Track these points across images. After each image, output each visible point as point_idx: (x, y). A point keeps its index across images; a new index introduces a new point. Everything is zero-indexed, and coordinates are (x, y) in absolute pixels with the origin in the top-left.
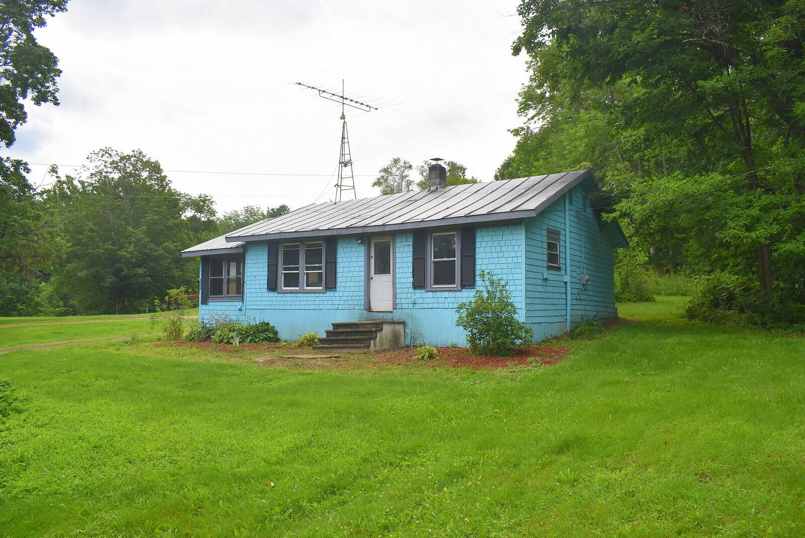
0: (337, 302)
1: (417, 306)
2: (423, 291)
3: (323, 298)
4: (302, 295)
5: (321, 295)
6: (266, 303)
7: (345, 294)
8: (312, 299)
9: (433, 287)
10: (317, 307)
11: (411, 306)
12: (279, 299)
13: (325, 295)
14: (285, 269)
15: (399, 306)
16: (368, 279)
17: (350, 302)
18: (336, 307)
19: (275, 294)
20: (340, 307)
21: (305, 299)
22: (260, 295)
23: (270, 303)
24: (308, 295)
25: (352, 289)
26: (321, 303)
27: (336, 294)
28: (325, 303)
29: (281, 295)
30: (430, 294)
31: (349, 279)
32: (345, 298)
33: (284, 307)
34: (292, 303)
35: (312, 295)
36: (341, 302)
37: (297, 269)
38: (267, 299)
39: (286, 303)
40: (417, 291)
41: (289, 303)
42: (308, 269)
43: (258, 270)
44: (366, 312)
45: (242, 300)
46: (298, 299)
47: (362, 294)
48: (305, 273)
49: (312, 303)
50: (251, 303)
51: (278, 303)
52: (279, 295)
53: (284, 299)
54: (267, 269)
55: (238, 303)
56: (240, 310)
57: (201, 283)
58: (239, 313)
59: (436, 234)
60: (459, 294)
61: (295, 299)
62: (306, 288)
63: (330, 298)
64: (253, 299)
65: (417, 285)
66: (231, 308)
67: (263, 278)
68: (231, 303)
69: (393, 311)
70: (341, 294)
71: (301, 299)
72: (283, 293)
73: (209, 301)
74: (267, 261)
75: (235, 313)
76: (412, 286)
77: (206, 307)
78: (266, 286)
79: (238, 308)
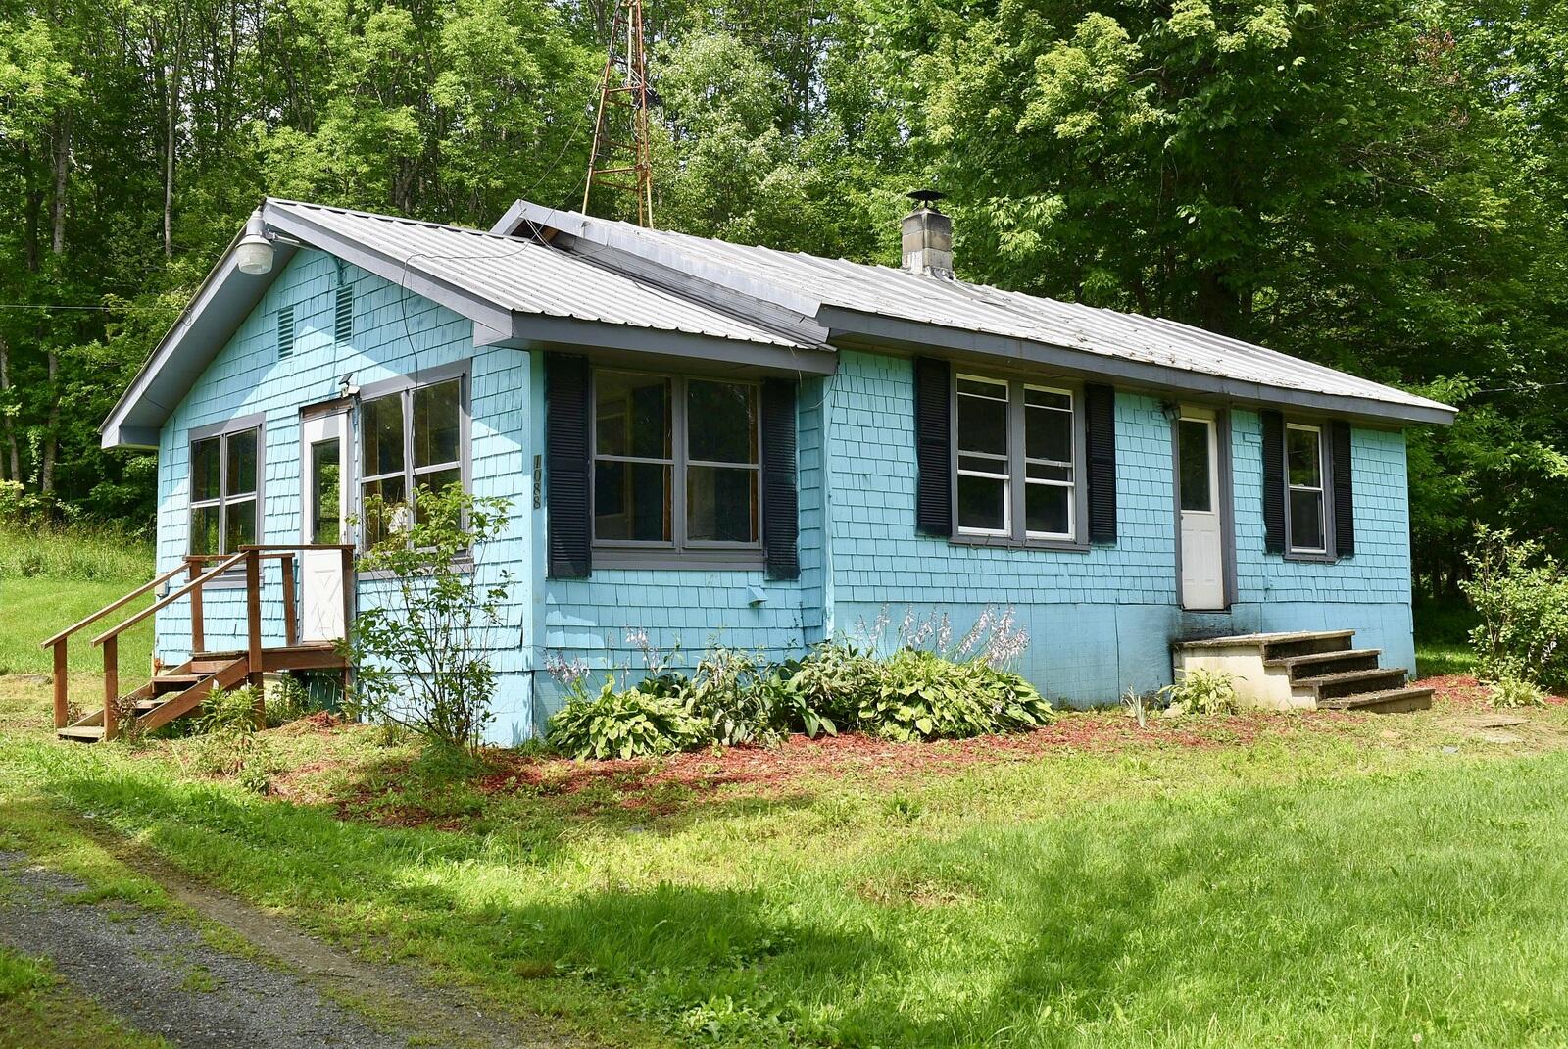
0: (1116, 584)
1: (1272, 596)
2: (1279, 560)
3: (1082, 570)
4: (1024, 555)
5: (1077, 558)
6: (909, 580)
7: (1135, 559)
8: (1054, 569)
9: (1293, 550)
10: (1066, 597)
11: (1261, 596)
12: (956, 566)
13: (1087, 559)
14: (965, 463)
15: (1242, 596)
16: (1179, 518)
17: (1146, 584)
18: (1111, 597)
19: (941, 548)
20: (1123, 597)
21: (1034, 569)
22: (888, 548)
23: (924, 580)
24: (1040, 556)
25: (1150, 546)
26: (1077, 583)
27: (1113, 557)
28: (1088, 583)
29: (962, 552)
30: (1290, 568)
31: (1141, 516)
32: (1135, 571)
33: (972, 597)
34: (994, 582)
35: (1051, 557)
36: (1127, 583)
37: (998, 467)
38: (914, 564)
39: (975, 581)
40: (1269, 559)
41: (987, 582)
42: (1032, 470)
43: (876, 452)
44: (1180, 612)
45: (760, 566)
46: (1014, 568)
47: (1171, 560)
48: (1027, 484)
49: (1052, 583)
50: (854, 579)
51: (952, 581)
52: (953, 552)
53: (969, 567)
54: (911, 455)
55: (740, 579)
56: (756, 605)
57: (536, 477)
58: (748, 618)
59: (1291, 426)
60: (1331, 570)
61: (1003, 568)
62: (1030, 534)
63: (1099, 571)
64: (859, 564)
65: (1274, 544)
66: (706, 598)
67: (896, 485)
68: (708, 575)
69: (1227, 608)
70: (1125, 558)
71: (1023, 568)
72: (968, 546)
73: (594, 564)
74: (909, 424)
75: (731, 618)
76: (1262, 545)
77: (576, 591)
78: (910, 518)
79: (742, 600)
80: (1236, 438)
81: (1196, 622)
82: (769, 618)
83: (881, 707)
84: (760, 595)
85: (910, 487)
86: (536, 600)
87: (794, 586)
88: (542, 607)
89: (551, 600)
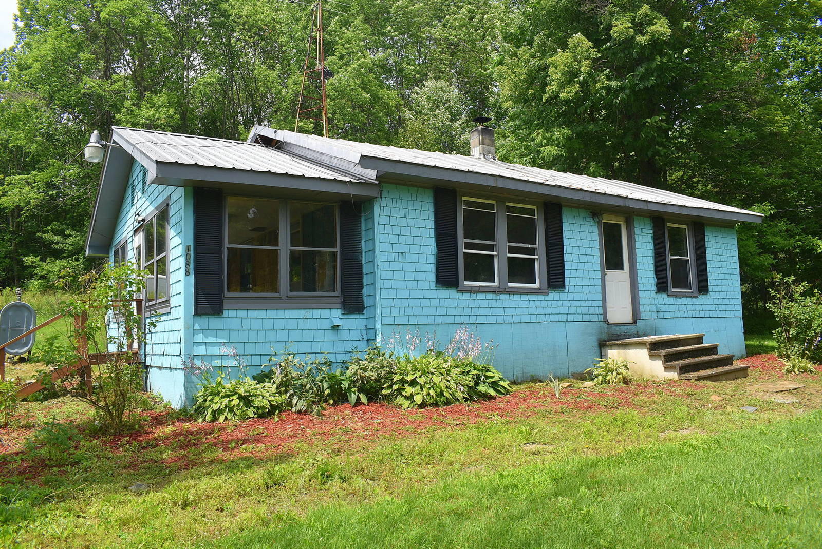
0: (565, 311)
1: (661, 315)
2: (665, 296)
3: (544, 304)
4: (506, 296)
5: (541, 297)
6: (433, 312)
7: (577, 297)
8: (526, 304)
9: (673, 290)
10: (534, 319)
11: (654, 315)
12: (465, 303)
13: (547, 298)
14: (467, 246)
15: (643, 316)
16: (604, 275)
17: (584, 310)
18: (563, 318)
19: (453, 293)
20: (570, 318)
21: (512, 304)
22: (419, 294)
23: (442, 311)
24: (517, 297)
25: (586, 290)
26: (541, 311)
27: (564, 296)
28: (548, 311)
29: (467, 296)
30: (671, 300)
31: (580, 274)
32: (577, 303)
33: (473, 320)
34: (488, 311)
35: (524, 297)
36: (572, 310)
37: (491, 248)
38: (435, 303)
39: (475, 311)
40: (659, 295)
41: (482, 311)
42: (511, 250)
43: (409, 240)
44: (606, 325)
45: (339, 306)
46: (500, 303)
47: (600, 297)
48: (508, 257)
49: (525, 311)
50: (395, 312)
51: (460, 311)
52: (461, 296)
53: (471, 304)
54: (432, 242)
55: (326, 313)
56: (335, 328)
57: (187, 257)
58: (330, 335)
59: (669, 225)
60: (695, 301)
61: (493, 303)
62: (510, 285)
63: (554, 304)
64: (398, 303)
65: (661, 287)
66: (302, 324)
67: (422, 259)
68: (304, 312)
69: (635, 322)
70: (571, 297)
71: (506, 304)
72: (470, 292)
73: (225, 306)
74: (431, 224)
75: (320, 336)
76: (654, 288)
77: (214, 322)
78: (432, 277)
79: (327, 325)
80: (637, 231)
81: (615, 330)
82: (344, 335)
83: (395, 387)
84: (337, 322)
85: (432, 259)
86: (187, 327)
87: (361, 316)
88: (190, 331)
89: (197, 327)
